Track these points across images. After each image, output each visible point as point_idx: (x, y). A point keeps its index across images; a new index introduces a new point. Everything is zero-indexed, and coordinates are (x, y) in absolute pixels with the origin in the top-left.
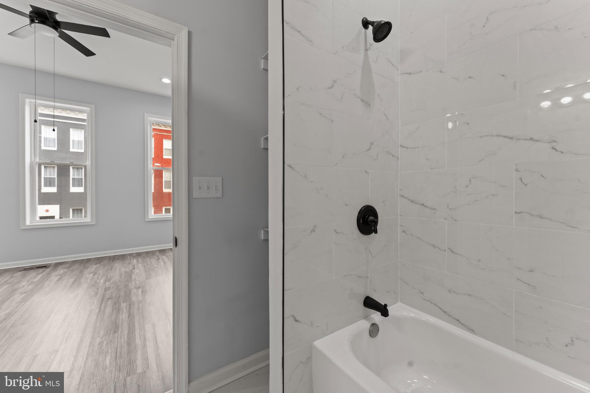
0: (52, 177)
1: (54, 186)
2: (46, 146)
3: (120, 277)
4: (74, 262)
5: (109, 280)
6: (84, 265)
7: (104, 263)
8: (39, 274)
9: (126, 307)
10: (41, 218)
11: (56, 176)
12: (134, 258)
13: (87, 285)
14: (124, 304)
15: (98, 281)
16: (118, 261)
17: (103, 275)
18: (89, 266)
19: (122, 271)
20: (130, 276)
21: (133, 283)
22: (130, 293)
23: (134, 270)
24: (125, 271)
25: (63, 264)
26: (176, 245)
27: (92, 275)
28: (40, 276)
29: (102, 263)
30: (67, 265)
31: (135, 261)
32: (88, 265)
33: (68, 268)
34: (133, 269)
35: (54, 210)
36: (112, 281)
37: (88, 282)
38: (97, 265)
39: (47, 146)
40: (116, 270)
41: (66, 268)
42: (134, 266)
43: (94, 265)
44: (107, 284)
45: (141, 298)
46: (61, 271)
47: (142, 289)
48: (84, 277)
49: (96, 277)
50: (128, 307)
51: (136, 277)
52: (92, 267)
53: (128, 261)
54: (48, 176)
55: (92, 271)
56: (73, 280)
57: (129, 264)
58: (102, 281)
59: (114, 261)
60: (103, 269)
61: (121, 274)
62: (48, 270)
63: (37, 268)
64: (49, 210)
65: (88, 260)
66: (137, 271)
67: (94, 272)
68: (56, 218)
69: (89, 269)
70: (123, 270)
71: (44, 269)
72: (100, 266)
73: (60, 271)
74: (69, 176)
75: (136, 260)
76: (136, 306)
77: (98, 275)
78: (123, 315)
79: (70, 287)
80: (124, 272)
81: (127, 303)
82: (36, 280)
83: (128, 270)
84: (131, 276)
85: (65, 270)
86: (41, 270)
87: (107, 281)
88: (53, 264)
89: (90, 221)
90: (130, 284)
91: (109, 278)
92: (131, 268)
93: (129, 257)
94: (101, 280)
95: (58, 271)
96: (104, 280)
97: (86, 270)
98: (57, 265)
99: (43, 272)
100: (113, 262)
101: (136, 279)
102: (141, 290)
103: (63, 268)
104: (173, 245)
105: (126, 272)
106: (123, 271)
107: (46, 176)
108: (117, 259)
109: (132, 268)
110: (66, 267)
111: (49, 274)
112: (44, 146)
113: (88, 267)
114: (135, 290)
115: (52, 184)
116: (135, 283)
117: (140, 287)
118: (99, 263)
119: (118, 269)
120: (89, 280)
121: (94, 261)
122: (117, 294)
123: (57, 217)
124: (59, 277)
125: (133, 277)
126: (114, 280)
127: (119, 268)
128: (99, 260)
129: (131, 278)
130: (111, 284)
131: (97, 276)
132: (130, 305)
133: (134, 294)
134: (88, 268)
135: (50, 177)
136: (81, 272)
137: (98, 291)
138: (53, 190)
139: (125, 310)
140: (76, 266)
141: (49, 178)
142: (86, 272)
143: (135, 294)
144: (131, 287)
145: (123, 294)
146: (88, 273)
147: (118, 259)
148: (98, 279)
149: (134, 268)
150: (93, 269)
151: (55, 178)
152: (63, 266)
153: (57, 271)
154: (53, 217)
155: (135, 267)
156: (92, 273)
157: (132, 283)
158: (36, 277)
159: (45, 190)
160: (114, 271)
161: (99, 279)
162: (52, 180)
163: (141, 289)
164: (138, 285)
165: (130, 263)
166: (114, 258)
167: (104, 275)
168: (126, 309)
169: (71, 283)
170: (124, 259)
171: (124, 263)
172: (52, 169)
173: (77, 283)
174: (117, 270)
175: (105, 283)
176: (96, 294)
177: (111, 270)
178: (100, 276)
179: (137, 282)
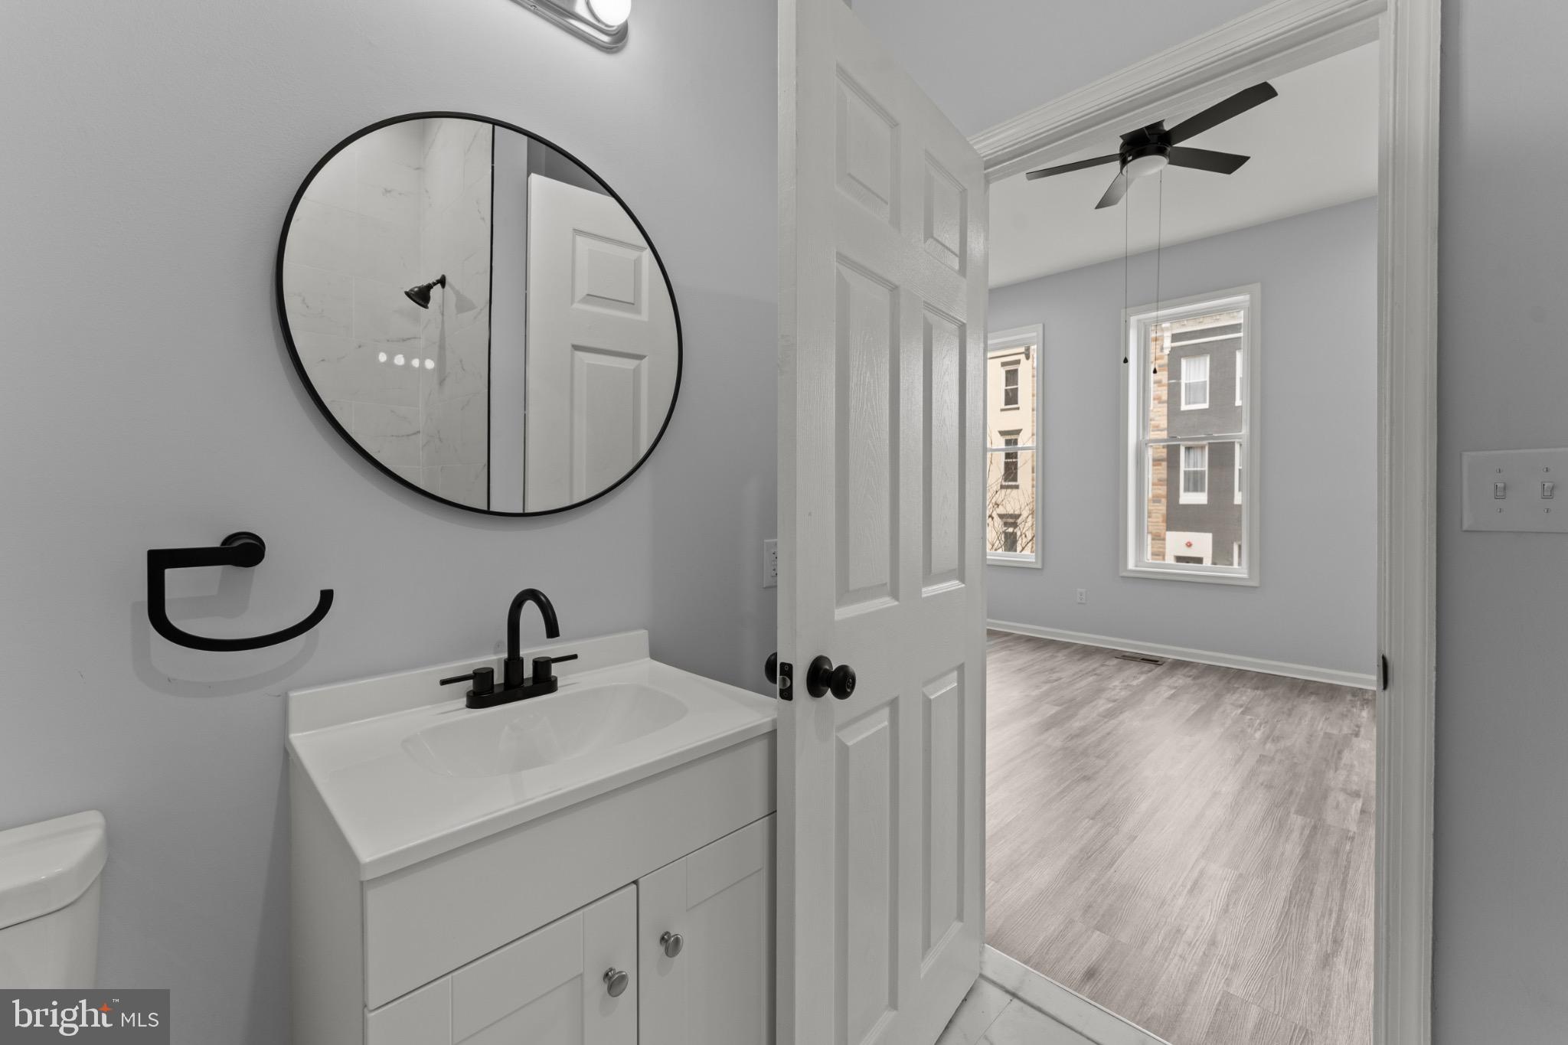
0: (1199, 469)
1: (1202, 490)
2: (1190, 403)
3: (1308, 743)
4: (1210, 669)
5: (1276, 740)
6: (1229, 682)
7: (1275, 691)
8: (1142, 673)
9: (1303, 828)
10: (1179, 559)
11: (1206, 468)
12: (1362, 705)
13: (1222, 730)
14: (1300, 818)
15: (1249, 730)
16: (1313, 698)
17: (1266, 720)
18: (1238, 688)
19: (1319, 728)
20: (1336, 752)
21: (1342, 775)
22: (1325, 797)
23: (1354, 739)
24: (1328, 731)
25: (1185, 668)
26: (1385, 683)
27: (1240, 711)
28: (1143, 678)
29: (1269, 691)
30: (1194, 671)
31: (1365, 714)
32: (1236, 686)
33: (1195, 678)
34: (1352, 734)
35: (1202, 543)
36: (1282, 744)
37: (1227, 725)
38: (1258, 692)
39: (1191, 401)
40: (1300, 719)
41: (1190, 676)
42: (1358, 726)
43: (1249, 690)
44: (1268, 746)
45: (1353, 828)
46: (1179, 680)
47: (1363, 804)
48: (1221, 709)
49: (1246, 721)
50: (1307, 832)
51: (1356, 763)
52: (1245, 692)
53: (1341, 708)
54: (1192, 469)
55: (1241, 702)
56: (1196, 707)
57: (1343, 716)
58: (1258, 735)
59: (1302, 696)
60: (1268, 705)
61: (1311, 736)
62: (1158, 670)
63: (1143, 659)
64: (1193, 543)
65: (1240, 674)
66: (1363, 746)
67: (1246, 708)
68: (1204, 561)
69: (1236, 696)
70: (1321, 726)
71: (1152, 666)
72: (1264, 697)
73: (1179, 678)
74: (1233, 465)
75: (1369, 711)
76: (1332, 841)
77: (1253, 718)
78: (1289, 847)
79: (1188, 720)
80: (1322, 734)
81: (1308, 820)
82: (1135, 683)
83: (1335, 732)
84: (1340, 752)
85: (1189, 680)
86: (1147, 666)
87: (1270, 740)
88: (1169, 660)
89: (1245, 576)
90: (1331, 774)
91: (1277, 733)
92: (1346, 730)
93: (1349, 697)
94: (1255, 731)
95: (1174, 679)
96: (1264, 733)
97: (1229, 694)
98: (1178, 665)
99: (1150, 671)
100: (1299, 696)
101: (1352, 766)
102: (1359, 804)
103: (1184, 675)
104: (1378, 681)
105: (1328, 736)
106: (1322, 729)
107: (1187, 469)
108: (1312, 693)
109: (1350, 732)
110: (1191, 674)
111: (1159, 678)
112: (1186, 404)
113: (1235, 690)
114: (1341, 797)
115: (1199, 488)
116: (1348, 776)
117: (1362, 794)
118: (1264, 688)
119: (1307, 719)
120: (1229, 722)
121: (1252, 679)
122: (1285, 784)
123: (1208, 561)
124: (1172, 692)
125: (1347, 756)
126: (1289, 744)
127: (1312, 718)
128: (1265, 681)
129: (1340, 758)
130: (1277, 751)
131: (1251, 719)
132: (1315, 827)
133: (1335, 804)
134: (1234, 693)
135: (1195, 469)
136: (1218, 696)
137: (1243, 755)
138: (1200, 498)
139: (1295, 835)
140: (1211, 679)
141: (1194, 471)
142: (1229, 699)
143: (1337, 806)
144: (1332, 784)
145: (1302, 790)
146: (1232, 704)
147: (1315, 693)
148: (1249, 726)
149: (1357, 735)
150: (1244, 698)
151: (1205, 471)
152: (1186, 670)
153: (1172, 677)
154: (1199, 560)
155: (1359, 731)
156: (1241, 706)
157: (1338, 772)
158: (1136, 676)
159: (1187, 498)
160: (1296, 722)
161: (1253, 726)
162: (1199, 475)
163: (1361, 800)
164: (1355, 787)
165: (1346, 716)
166: (1303, 688)
167: (1266, 722)
168: (1301, 834)
169: (1192, 713)
170: (1332, 697)
171: (1330, 710)
172: (1199, 452)
173: (1202, 716)
174: (1305, 722)
175: (1265, 743)
176: (1238, 760)
177: (1289, 715)
178: (1258, 721)
179: (1355, 778)
